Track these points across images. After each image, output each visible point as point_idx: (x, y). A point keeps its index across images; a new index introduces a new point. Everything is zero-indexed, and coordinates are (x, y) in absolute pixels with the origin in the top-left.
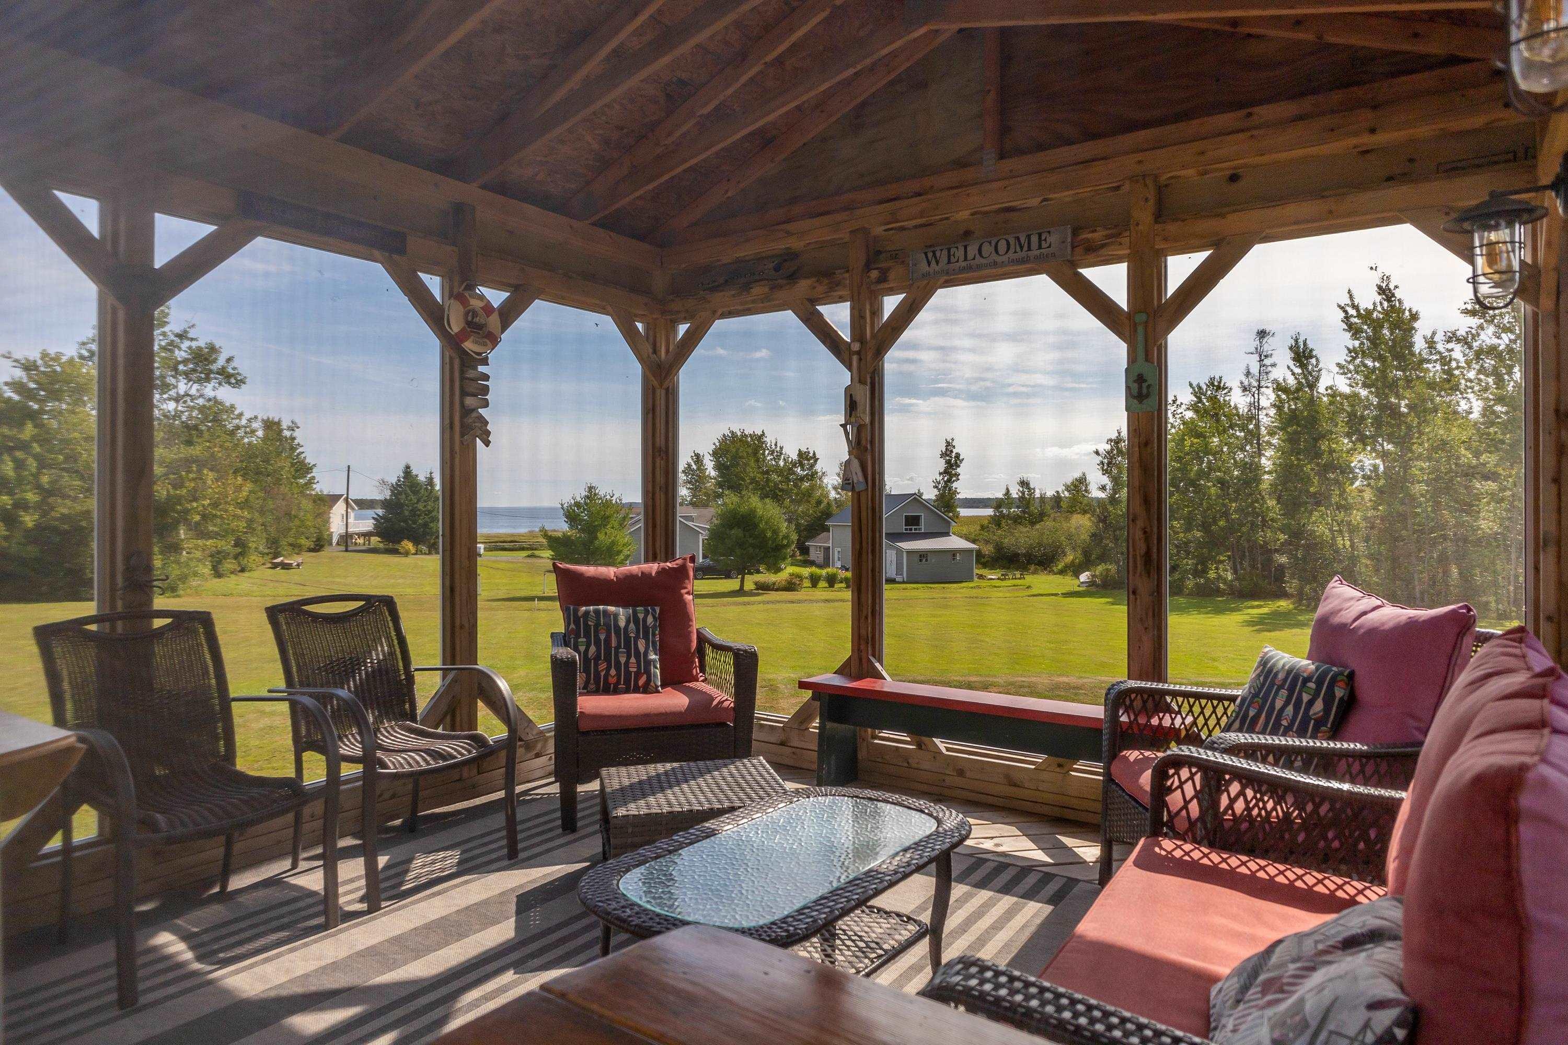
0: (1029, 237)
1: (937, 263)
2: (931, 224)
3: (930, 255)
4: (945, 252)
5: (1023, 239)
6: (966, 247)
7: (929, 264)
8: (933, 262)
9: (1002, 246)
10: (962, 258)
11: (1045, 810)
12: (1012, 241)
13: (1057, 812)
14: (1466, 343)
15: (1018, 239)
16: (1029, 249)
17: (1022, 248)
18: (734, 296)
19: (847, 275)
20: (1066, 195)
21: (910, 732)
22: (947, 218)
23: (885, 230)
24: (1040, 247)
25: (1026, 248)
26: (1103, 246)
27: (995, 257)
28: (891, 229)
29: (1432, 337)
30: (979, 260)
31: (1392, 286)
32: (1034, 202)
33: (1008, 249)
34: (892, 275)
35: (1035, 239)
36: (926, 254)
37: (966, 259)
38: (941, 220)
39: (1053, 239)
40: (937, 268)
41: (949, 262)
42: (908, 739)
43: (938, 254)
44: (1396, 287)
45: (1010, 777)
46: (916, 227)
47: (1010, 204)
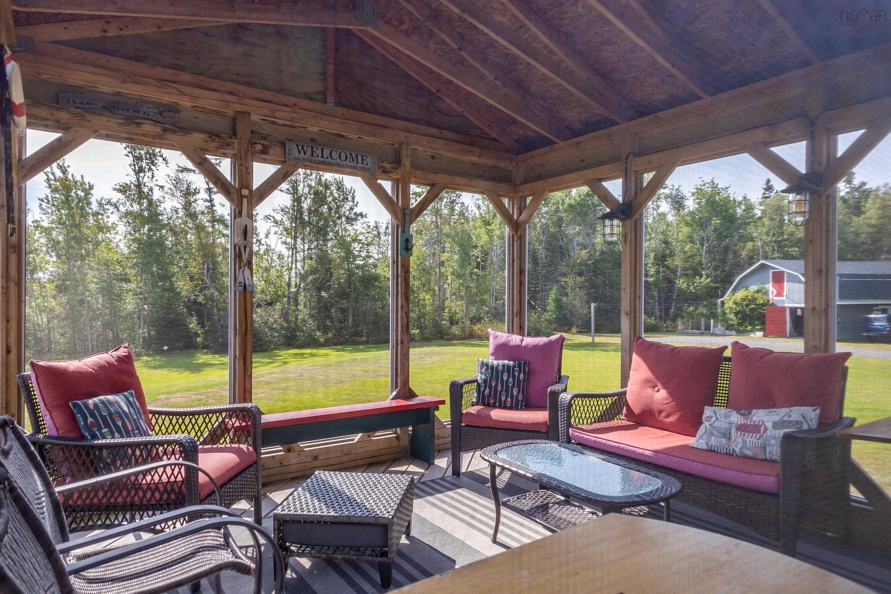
0: (357, 155)
1: (305, 153)
2: (294, 127)
3: (300, 147)
4: (310, 149)
5: (354, 156)
6: (322, 150)
7: (299, 153)
8: (302, 152)
9: (343, 156)
10: (320, 155)
11: (360, 462)
12: (348, 155)
13: (368, 461)
14: (116, 207)
15: (351, 154)
16: (357, 162)
17: (353, 160)
18: (120, 124)
19: (236, 141)
20: (371, 139)
21: (281, 445)
22: (305, 128)
23: (262, 119)
24: (362, 163)
25: (355, 161)
26: (390, 172)
27: (338, 160)
28: (266, 120)
29: (101, 201)
30: (329, 159)
31: (66, 165)
32: (355, 136)
33: (346, 159)
34: (271, 151)
35: (360, 158)
36: (297, 145)
37: (322, 157)
38: (301, 127)
39: (369, 160)
40: (304, 157)
41: (312, 155)
42: (281, 448)
43: (305, 148)
44: (69, 166)
45: (347, 450)
46: (283, 125)
47: (343, 133)
